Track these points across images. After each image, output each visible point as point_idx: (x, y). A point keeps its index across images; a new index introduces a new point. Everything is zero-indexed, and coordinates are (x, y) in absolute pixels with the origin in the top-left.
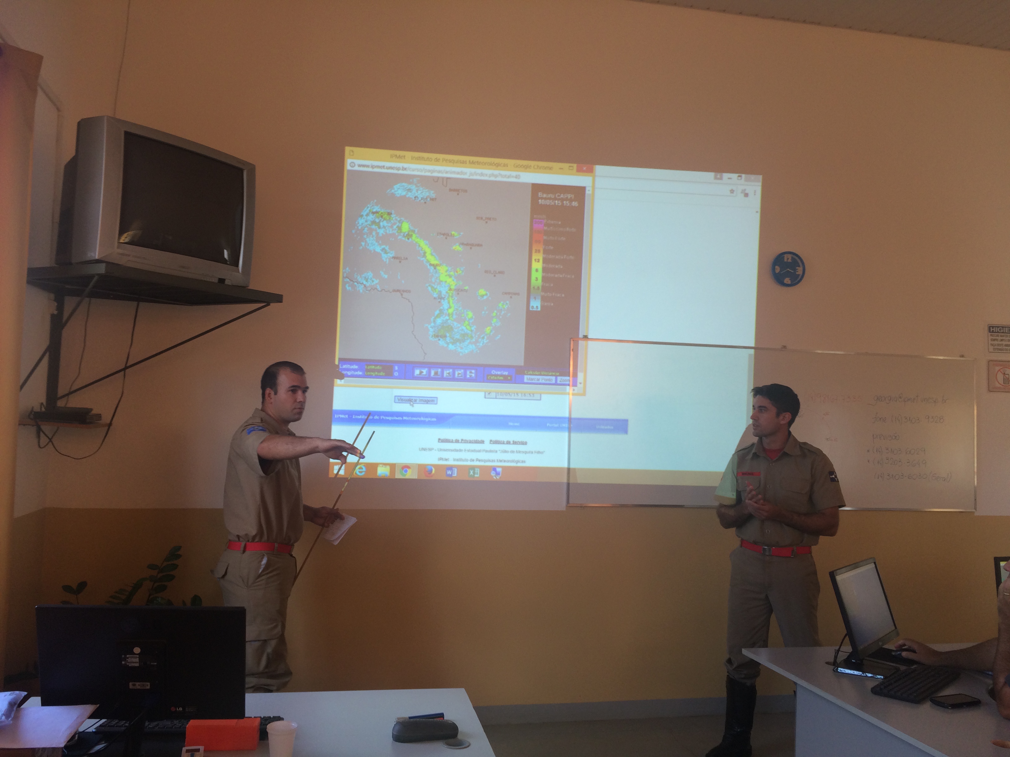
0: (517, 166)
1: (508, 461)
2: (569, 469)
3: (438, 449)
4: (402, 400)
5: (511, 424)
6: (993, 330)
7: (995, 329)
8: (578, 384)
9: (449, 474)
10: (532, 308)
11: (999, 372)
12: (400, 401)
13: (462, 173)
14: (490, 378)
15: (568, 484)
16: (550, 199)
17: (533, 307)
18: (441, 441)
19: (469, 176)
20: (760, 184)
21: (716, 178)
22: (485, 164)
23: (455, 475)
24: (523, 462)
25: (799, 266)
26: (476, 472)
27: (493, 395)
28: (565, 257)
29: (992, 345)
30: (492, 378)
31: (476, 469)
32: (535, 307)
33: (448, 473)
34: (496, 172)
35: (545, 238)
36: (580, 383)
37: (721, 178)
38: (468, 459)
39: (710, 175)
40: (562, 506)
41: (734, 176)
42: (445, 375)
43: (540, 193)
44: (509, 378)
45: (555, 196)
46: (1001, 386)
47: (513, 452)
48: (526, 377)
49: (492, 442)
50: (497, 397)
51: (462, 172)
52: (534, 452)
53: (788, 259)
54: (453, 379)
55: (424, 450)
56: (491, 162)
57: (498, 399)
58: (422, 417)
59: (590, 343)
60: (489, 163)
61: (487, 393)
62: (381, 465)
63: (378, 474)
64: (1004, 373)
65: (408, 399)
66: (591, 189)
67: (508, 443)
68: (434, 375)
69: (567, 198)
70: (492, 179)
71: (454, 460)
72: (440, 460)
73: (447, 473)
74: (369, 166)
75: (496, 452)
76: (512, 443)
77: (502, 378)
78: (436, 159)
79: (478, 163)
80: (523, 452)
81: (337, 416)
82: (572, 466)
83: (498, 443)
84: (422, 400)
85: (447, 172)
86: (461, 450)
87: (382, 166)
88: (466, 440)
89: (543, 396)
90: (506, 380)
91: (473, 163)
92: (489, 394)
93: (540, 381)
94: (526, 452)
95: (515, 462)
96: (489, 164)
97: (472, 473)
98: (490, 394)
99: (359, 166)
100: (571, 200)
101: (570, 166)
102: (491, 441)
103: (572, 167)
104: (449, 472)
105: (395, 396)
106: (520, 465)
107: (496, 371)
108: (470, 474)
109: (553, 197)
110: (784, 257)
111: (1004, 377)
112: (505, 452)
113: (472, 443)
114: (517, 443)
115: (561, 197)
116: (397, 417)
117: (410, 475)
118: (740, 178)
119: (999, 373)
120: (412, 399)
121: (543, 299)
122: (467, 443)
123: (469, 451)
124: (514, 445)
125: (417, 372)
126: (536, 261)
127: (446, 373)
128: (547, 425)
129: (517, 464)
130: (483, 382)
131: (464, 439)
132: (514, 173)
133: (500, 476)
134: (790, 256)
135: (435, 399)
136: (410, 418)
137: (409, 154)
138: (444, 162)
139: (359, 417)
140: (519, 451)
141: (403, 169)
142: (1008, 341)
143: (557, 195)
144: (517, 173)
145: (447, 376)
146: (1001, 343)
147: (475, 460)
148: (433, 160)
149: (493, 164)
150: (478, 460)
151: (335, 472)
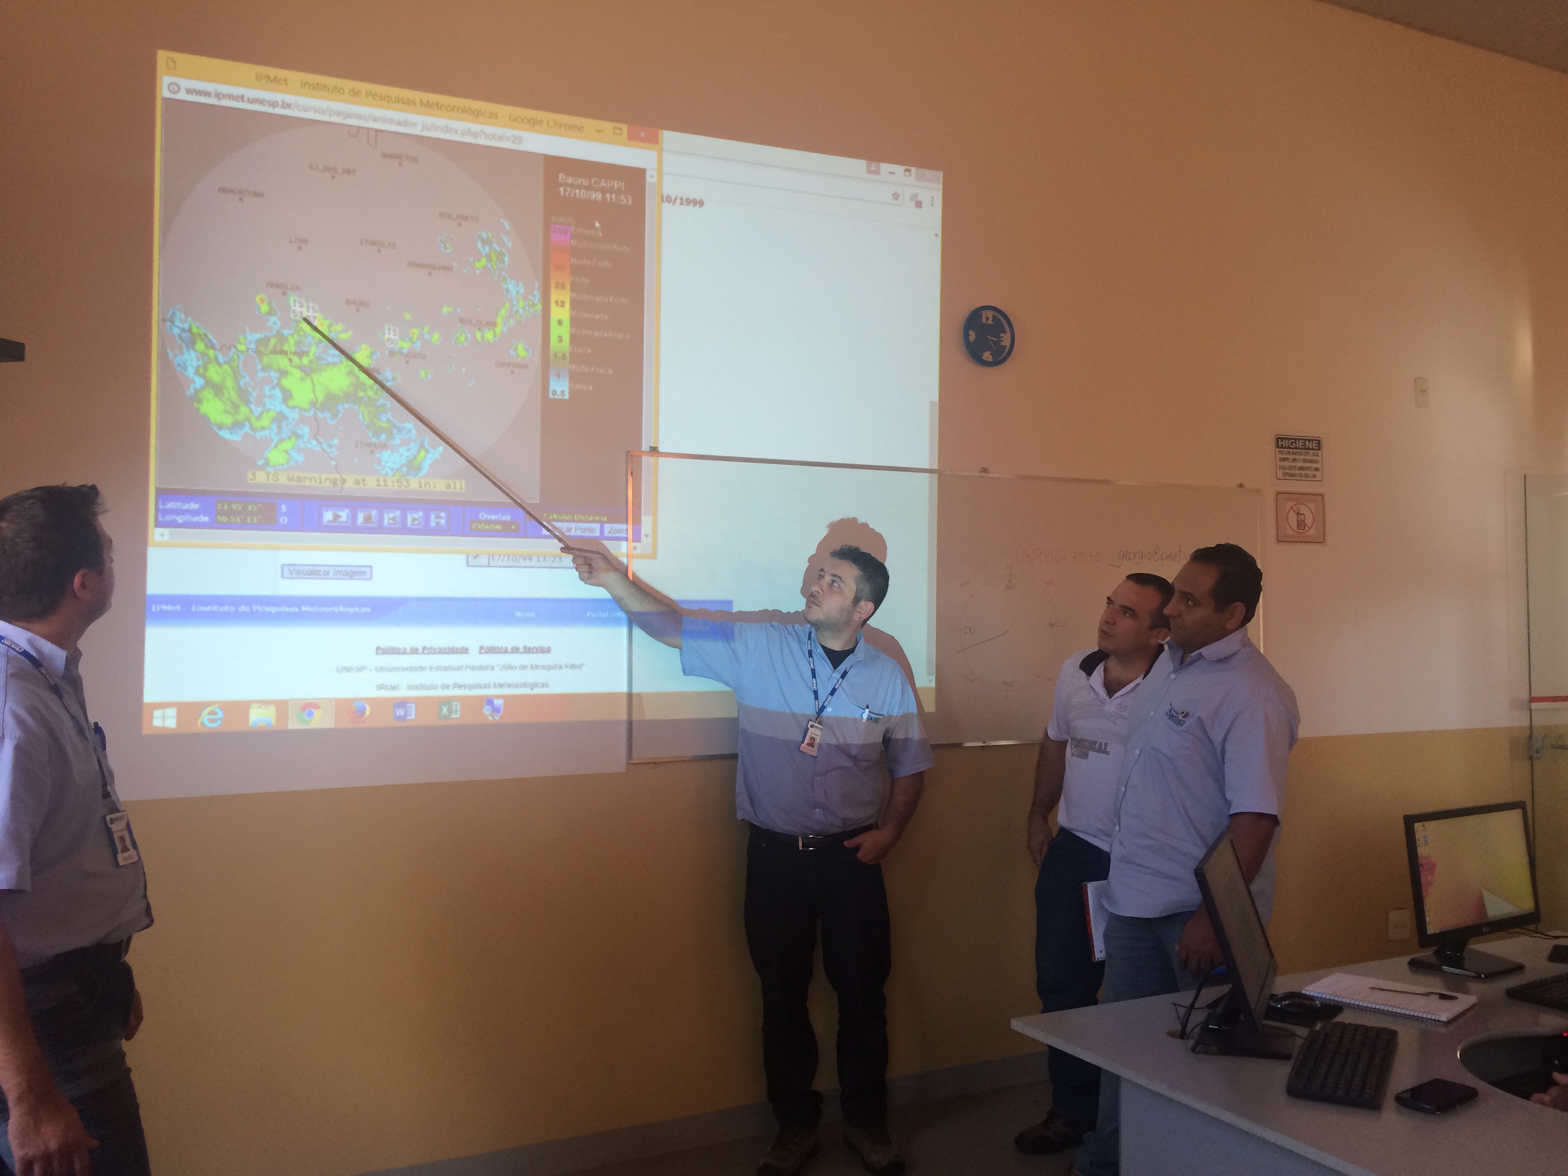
0: (516, 120)
1: (516, 686)
2: (630, 695)
3: (376, 668)
4: (298, 572)
6: (1282, 445)
7: (1285, 443)
8: (643, 538)
9: (400, 715)
10: (553, 394)
11: (1291, 510)
12: (294, 576)
13: (406, 123)
14: (476, 526)
15: (630, 724)
16: (580, 187)
17: (554, 392)
18: (381, 651)
19: (422, 131)
20: (940, 186)
21: (869, 171)
22: (453, 109)
23: (413, 717)
24: (545, 685)
25: (1005, 332)
26: (454, 708)
27: (484, 560)
28: (611, 300)
29: (1281, 467)
30: (480, 527)
31: (454, 704)
32: (559, 392)
33: (398, 714)
34: (475, 127)
35: (574, 261)
36: (647, 536)
37: (877, 172)
38: (436, 685)
39: (858, 165)
40: (617, 763)
41: (899, 169)
42: (386, 522)
43: (560, 174)
44: (513, 527)
45: (590, 182)
46: (1295, 533)
47: (524, 667)
49: (483, 650)
50: (492, 563)
51: (406, 121)
52: (563, 668)
53: (987, 319)
54: (403, 530)
55: (348, 671)
56: (465, 107)
57: (492, 567)
58: (341, 606)
59: (662, 460)
60: (460, 108)
61: (470, 558)
62: (256, 705)
63: (251, 723)
64: (1298, 512)
65: (310, 571)
66: (655, 174)
67: (515, 650)
68: (362, 523)
69: (613, 187)
70: (468, 139)
71: (410, 687)
72: (382, 688)
73: (395, 713)
74: (211, 93)
75: (493, 668)
76: (522, 650)
77: (499, 527)
78: (353, 90)
79: (439, 106)
80: (544, 667)
81: (156, 609)
82: (634, 691)
83: (497, 653)
84: (338, 573)
85: (375, 120)
86: (422, 669)
87: (238, 96)
88: (432, 648)
90: (506, 531)
91: (428, 105)
92: (475, 557)
94: (549, 668)
95: (530, 685)
96: (460, 110)
97: (445, 710)
98: (478, 558)
99: (189, 91)
100: (619, 192)
101: (615, 128)
102: (481, 648)
103: (621, 129)
104: (400, 712)
105: (283, 565)
106: (538, 691)
107: (487, 513)
108: (443, 714)
109: (587, 184)
110: (981, 315)
111: (1297, 518)
112: (510, 667)
113: (445, 653)
114: (531, 651)
115: (602, 184)
116: (289, 607)
117: (319, 721)
118: (907, 173)
119: (1291, 512)
120: (320, 571)
121: (574, 378)
122: (435, 653)
123: (437, 669)
124: (526, 655)
125: (328, 516)
126: (557, 305)
127: (388, 518)
128: (588, 615)
129: (532, 689)
130: (463, 534)
131: (428, 646)
132: (509, 132)
133: (501, 714)
134: (990, 314)
135: (368, 570)
136: (315, 609)
137: (295, 77)
138: (370, 98)
139: (205, 609)
140: (536, 665)
141: (285, 106)
142: (1304, 461)
143: (593, 180)
144: (517, 133)
145: (389, 523)
146: (1293, 464)
147: (451, 687)
148: (347, 92)
149: (469, 112)
150: (455, 686)
151: (157, 722)
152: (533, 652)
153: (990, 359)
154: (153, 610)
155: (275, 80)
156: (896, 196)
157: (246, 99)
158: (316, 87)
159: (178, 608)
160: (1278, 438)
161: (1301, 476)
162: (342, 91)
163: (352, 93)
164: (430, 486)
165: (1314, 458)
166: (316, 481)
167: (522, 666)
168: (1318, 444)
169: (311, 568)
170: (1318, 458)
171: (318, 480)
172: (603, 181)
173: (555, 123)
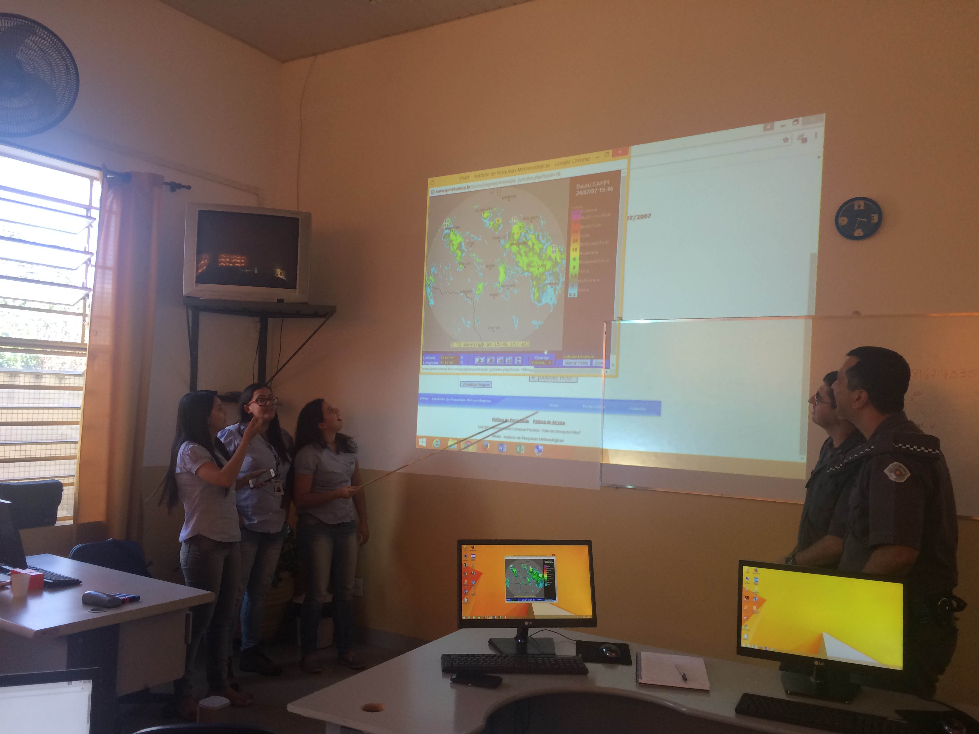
0: (558, 164)
1: (549, 440)
2: (602, 450)
4: (466, 385)
5: (551, 405)
8: (611, 366)
10: (570, 296)
12: (464, 386)
14: (534, 363)
15: (602, 465)
16: (587, 189)
17: (571, 294)
18: (495, 420)
19: (519, 182)
20: (823, 124)
21: (765, 129)
22: (531, 168)
23: (506, 451)
24: (562, 441)
26: (522, 448)
27: (536, 379)
31: (522, 446)
32: (573, 294)
33: (500, 449)
34: (540, 174)
35: (582, 227)
36: (613, 365)
37: (772, 128)
38: (515, 437)
39: (758, 128)
40: (595, 484)
41: (789, 122)
42: (498, 362)
43: (578, 185)
48: (564, 361)
50: (540, 380)
51: (512, 180)
52: (571, 433)
53: (859, 206)
54: (504, 364)
56: (536, 166)
57: (540, 382)
58: (480, 399)
60: (534, 166)
61: (531, 377)
62: (451, 440)
63: (449, 447)
66: (626, 171)
67: (549, 423)
68: (489, 363)
69: (603, 184)
70: (537, 180)
71: (505, 437)
73: (499, 448)
74: (445, 190)
75: (539, 431)
76: (552, 423)
77: (543, 363)
79: (525, 169)
80: (562, 432)
82: (605, 447)
83: (541, 423)
84: (480, 385)
85: (500, 183)
87: (453, 189)
89: (579, 378)
90: (547, 365)
91: (521, 170)
92: (533, 377)
93: (577, 365)
94: (564, 432)
95: (555, 440)
96: (534, 168)
97: (518, 449)
99: (437, 192)
101: (606, 153)
102: (534, 421)
103: (608, 153)
104: (501, 448)
105: (461, 381)
106: (558, 443)
107: (539, 356)
109: (590, 187)
110: (853, 206)
112: (546, 431)
113: (519, 422)
115: (597, 184)
116: (462, 399)
117: (472, 449)
118: (796, 123)
120: (473, 384)
121: (580, 286)
124: (553, 425)
125: (477, 360)
126: (573, 251)
127: (499, 359)
128: (583, 407)
129: (556, 442)
130: (528, 366)
131: (513, 419)
132: (554, 172)
133: (542, 453)
134: (862, 203)
135: (490, 383)
136: (471, 400)
137: (471, 174)
138: (499, 174)
139: (436, 399)
140: (558, 431)
141: (468, 188)
143: (593, 184)
144: (558, 171)
145: (499, 363)
147: (521, 438)
148: (490, 175)
149: (538, 167)
150: (523, 438)
151: (420, 444)
152: (557, 424)
153: (862, 234)
154: (420, 399)
155: (465, 178)
156: (786, 140)
157: (455, 189)
158: (480, 176)
159: (428, 398)
162: (488, 175)
163: (492, 174)
164: (515, 345)
166: (473, 345)
167: (552, 430)
169: (470, 383)
171: (474, 345)
172: (598, 182)
173: (576, 160)
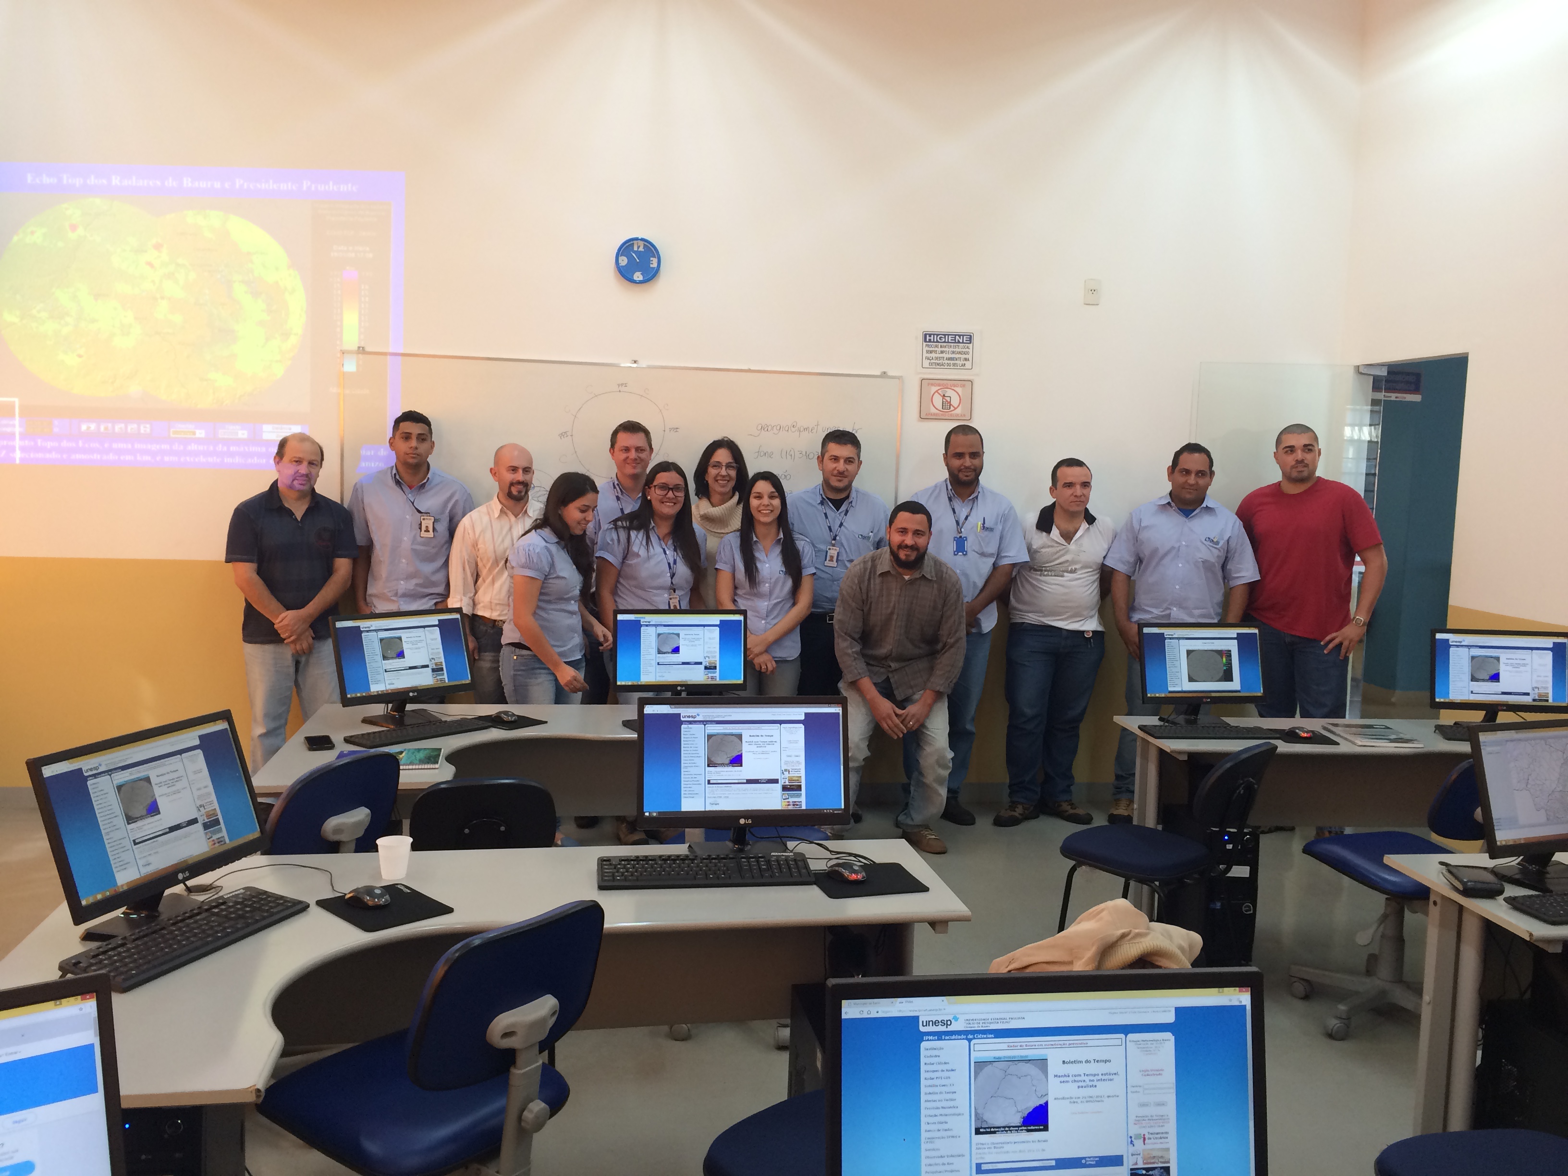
6: (930, 340)
7: (934, 338)
11: (936, 393)
25: (653, 257)
29: (928, 358)
46: (939, 412)
53: (638, 247)
64: (944, 395)
110: (632, 245)
111: (943, 400)
119: (937, 395)
134: (639, 244)
142: (953, 352)
146: (941, 355)
153: (641, 278)
160: (926, 335)
161: (948, 365)
165: (964, 350)
168: (970, 339)
170: (967, 350)
